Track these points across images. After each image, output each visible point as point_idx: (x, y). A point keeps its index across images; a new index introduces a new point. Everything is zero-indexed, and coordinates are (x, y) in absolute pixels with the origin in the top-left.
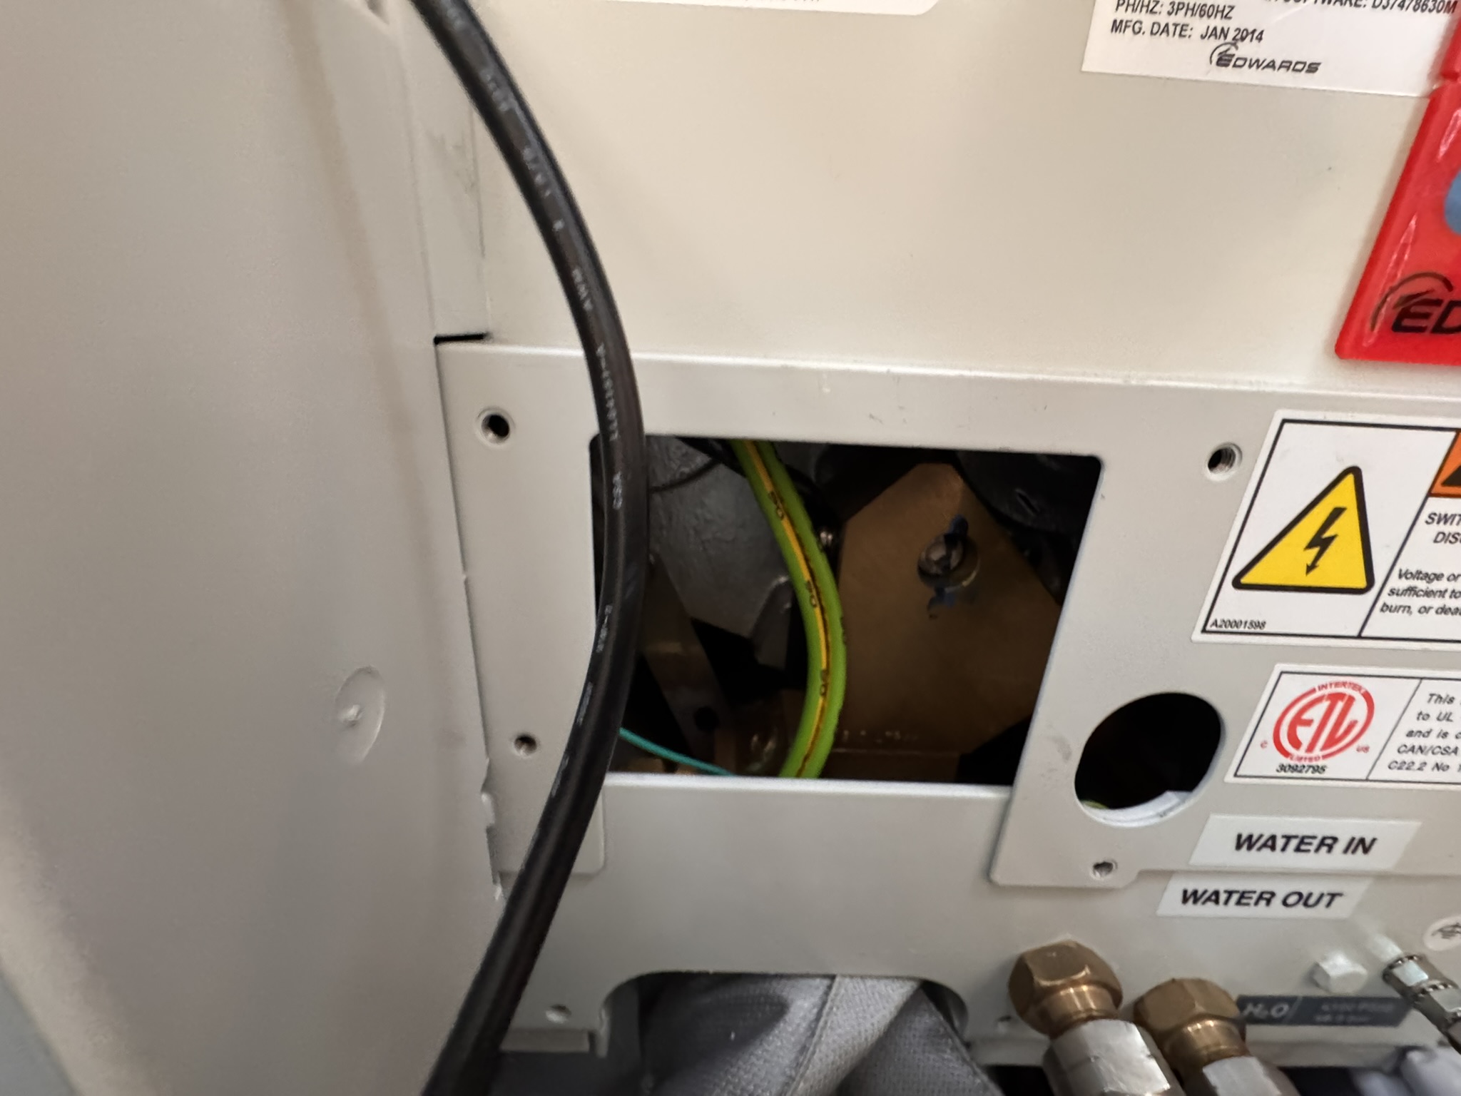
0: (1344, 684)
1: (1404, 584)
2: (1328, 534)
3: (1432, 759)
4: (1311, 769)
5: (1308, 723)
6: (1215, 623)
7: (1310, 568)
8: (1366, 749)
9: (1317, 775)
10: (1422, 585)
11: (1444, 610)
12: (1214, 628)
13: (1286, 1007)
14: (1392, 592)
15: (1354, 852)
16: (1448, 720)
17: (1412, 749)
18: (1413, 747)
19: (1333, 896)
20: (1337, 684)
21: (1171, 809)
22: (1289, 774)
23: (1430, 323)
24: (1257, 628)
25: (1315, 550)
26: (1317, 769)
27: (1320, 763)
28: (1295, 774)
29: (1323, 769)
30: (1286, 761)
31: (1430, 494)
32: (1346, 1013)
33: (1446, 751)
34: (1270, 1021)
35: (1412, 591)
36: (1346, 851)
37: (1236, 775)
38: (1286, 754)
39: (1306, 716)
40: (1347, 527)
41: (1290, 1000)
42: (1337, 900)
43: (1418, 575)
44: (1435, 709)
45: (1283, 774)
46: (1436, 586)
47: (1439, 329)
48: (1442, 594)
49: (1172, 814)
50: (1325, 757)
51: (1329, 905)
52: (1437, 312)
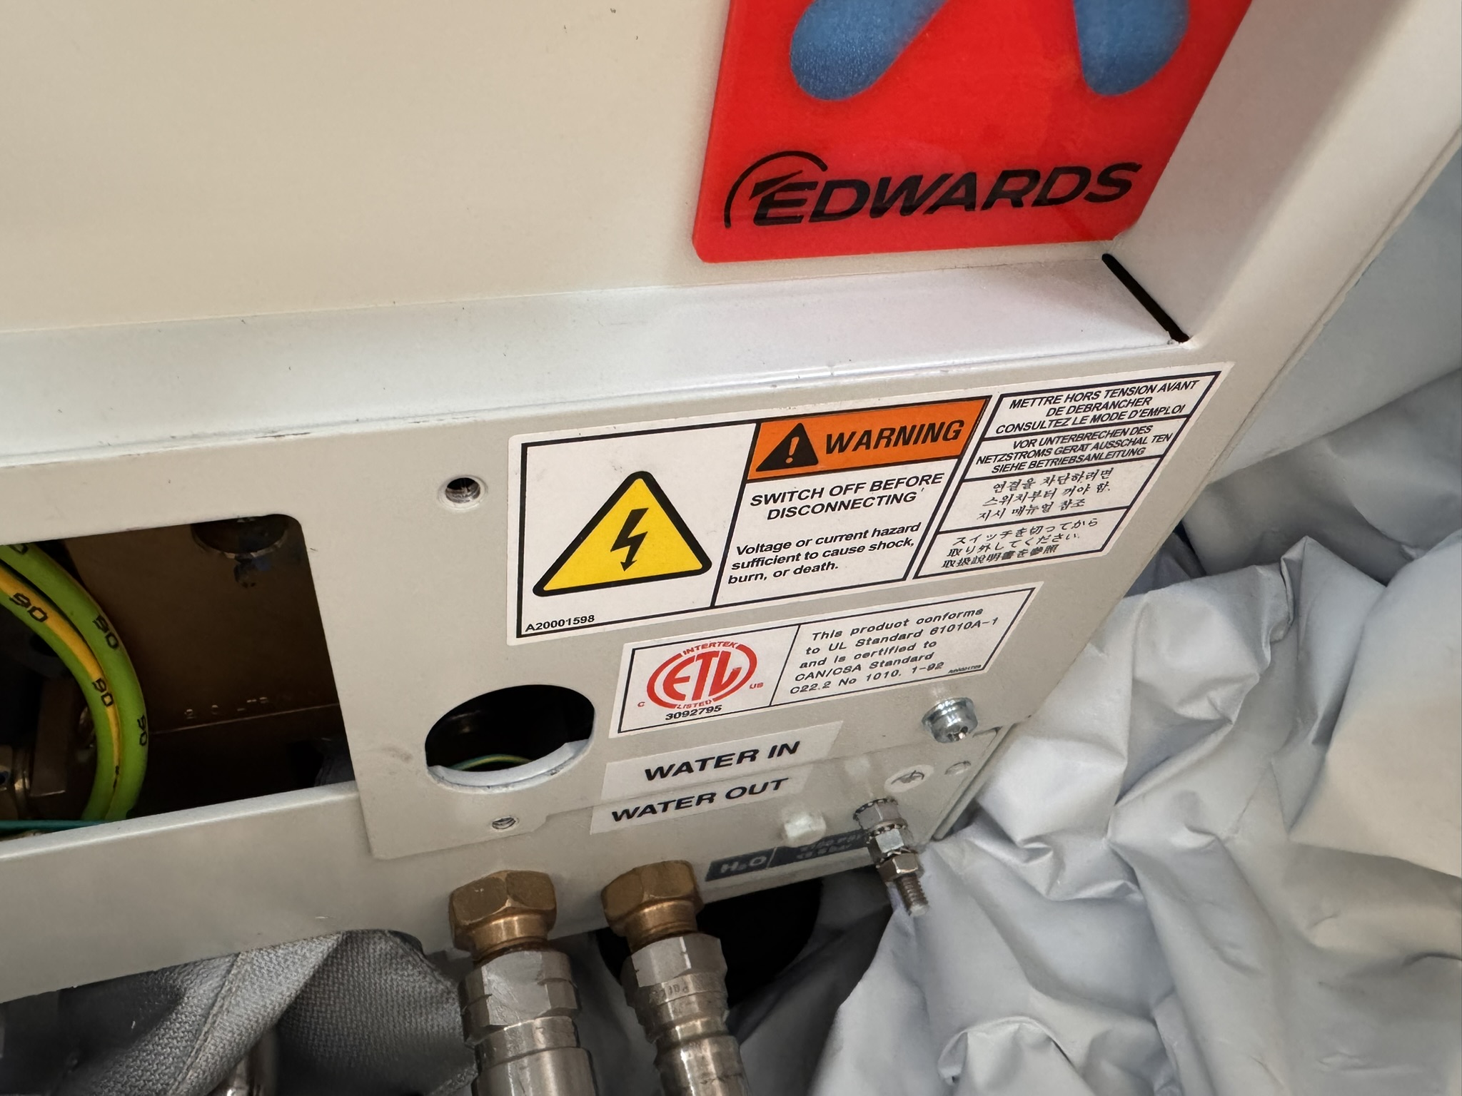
0: (714, 644)
1: (746, 558)
2: (634, 533)
3: (835, 680)
4: (705, 711)
5: (686, 679)
6: (530, 627)
7: (627, 564)
8: (760, 685)
9: (713, 713)
10: (770, 555)
11: (803, 570)
12: (531, 631)
13: (764, 859)
14: (736, 566)
15: (780, 754)
16: (840, 648)
17: (811, 675)
18: (812, 673)
19: (778, 783)
20: (703, 647)
21: (561, 766)
22: (681, 719)
23: (808, 209)
24: (587, 621)
25: (626, 549)
26: (709, 710)
27: (714, 704)
28: (689, 717)
29: (718, 708)
30: (674, 711)
31: (745, 481)
32: (828, 848)
33: (848, 669)
34: (749, 869)
35: (757, 561)
36: (771, 755)
37: (619, 731)
38: (672, 706)
39: (680, 675)
40: (655, 523)
41: (767, 853)
42: (782, 783)
43: (761, 548)
44: (823, 644)
45: (673, 720)
46: (784, 553)
47: (818, 215)
48: (797, 557)
49: (562, 771)
50: (715, 700)
51: (776, 788)
52: (812, 197)
